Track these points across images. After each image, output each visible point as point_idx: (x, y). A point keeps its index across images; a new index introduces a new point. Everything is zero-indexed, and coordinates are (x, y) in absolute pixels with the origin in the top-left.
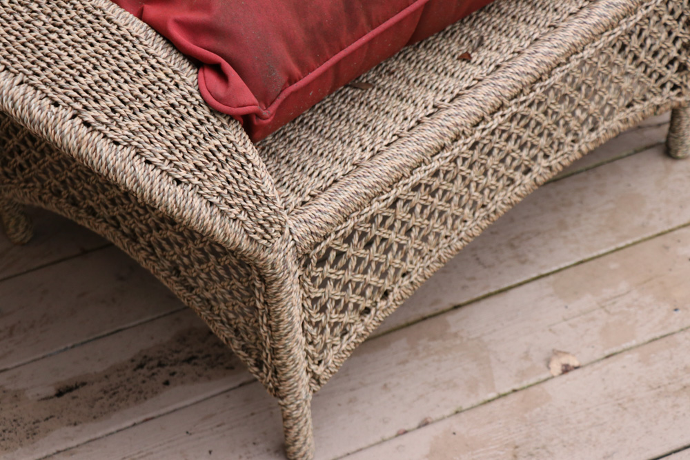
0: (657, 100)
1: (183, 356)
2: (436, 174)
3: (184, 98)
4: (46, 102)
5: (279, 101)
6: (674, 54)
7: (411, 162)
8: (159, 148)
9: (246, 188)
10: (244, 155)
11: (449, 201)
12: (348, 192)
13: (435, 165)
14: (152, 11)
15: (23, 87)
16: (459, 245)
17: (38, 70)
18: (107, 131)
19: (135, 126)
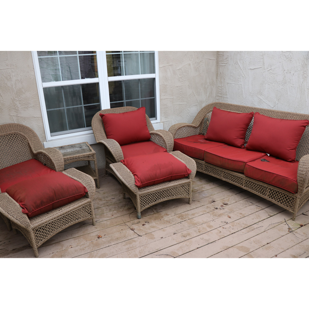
3: (20, 211)
8: (16, 216)
9: (25, 221)
10: (26, 217)
18: (10, 214)
19: (14, 214)
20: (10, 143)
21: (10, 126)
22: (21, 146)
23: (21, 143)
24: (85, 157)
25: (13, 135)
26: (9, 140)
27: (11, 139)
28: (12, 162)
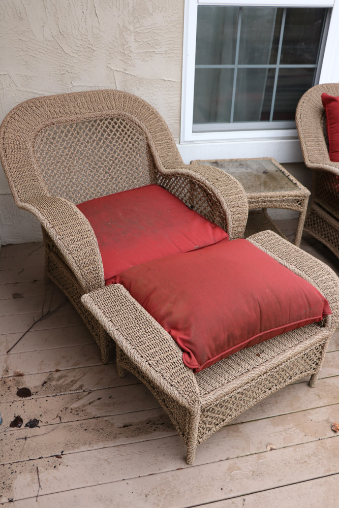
0: (309, 372)
1: (160, 422)
2: (245, 390)
3: (178, 360)
4: (140, 356)
5: (204, 364)
6: (315, 360)
7: (239, 386)
8: (168, 375)
9: (190, 389)
10: (192, 380)
11: (247, 397)
12: (219, 392)
13: (245, 387)
14: (173, 332)
15: (134, 349)
16: (247, 408)
17: (139, 345)
18: (155, 368)
19: (163, 367)
20: (106, 139)
21: (109, 95)
22: (131, 149)
23: (130, 143)
24: (284, 201)
25: (115, 120)
26: (105, 131)
27: (108, 130)
28: (106, 187)
